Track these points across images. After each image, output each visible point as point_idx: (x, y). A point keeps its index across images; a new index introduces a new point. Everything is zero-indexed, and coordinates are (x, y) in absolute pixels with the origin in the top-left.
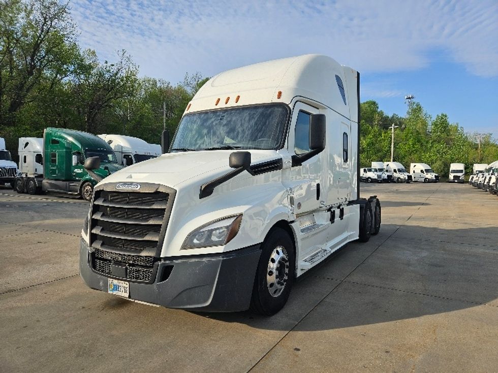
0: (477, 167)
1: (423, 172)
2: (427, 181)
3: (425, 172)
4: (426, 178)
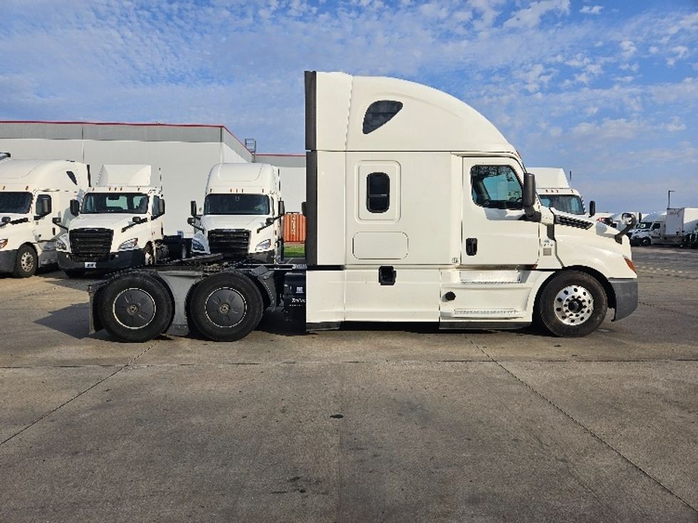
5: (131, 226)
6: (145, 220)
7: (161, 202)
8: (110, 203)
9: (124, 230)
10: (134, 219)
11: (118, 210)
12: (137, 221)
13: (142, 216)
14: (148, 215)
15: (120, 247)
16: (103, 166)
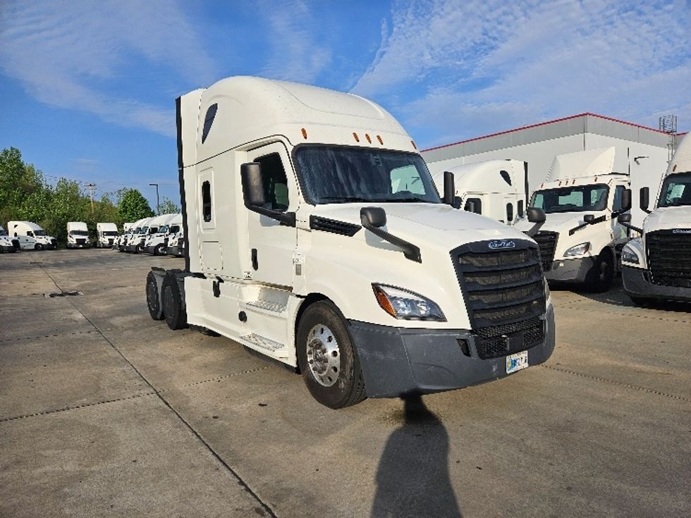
0: (102, 227)
1: (32, 235)
2: (39, 248)
3: (34, 235)
4: (37, 244)
5: (581, 227)
6: (602, 219)
7: (626, 192)
8: (563, 200)
9: (572, 232)
10: (586, 217)
11: (571, 208)
12: (590, 221)
13: (597, 214)
14: (607, 213)
15: (566, 255)
16: (555, 158)
